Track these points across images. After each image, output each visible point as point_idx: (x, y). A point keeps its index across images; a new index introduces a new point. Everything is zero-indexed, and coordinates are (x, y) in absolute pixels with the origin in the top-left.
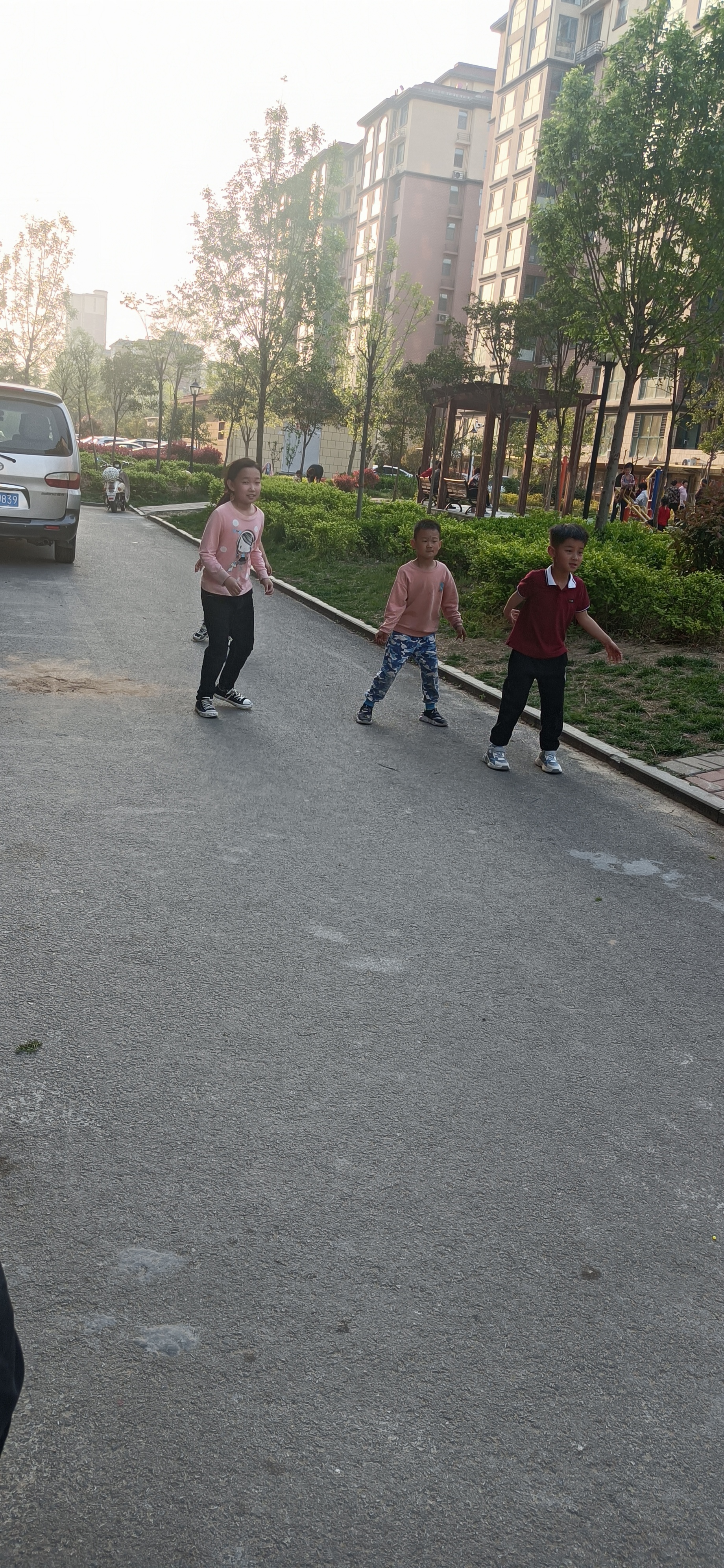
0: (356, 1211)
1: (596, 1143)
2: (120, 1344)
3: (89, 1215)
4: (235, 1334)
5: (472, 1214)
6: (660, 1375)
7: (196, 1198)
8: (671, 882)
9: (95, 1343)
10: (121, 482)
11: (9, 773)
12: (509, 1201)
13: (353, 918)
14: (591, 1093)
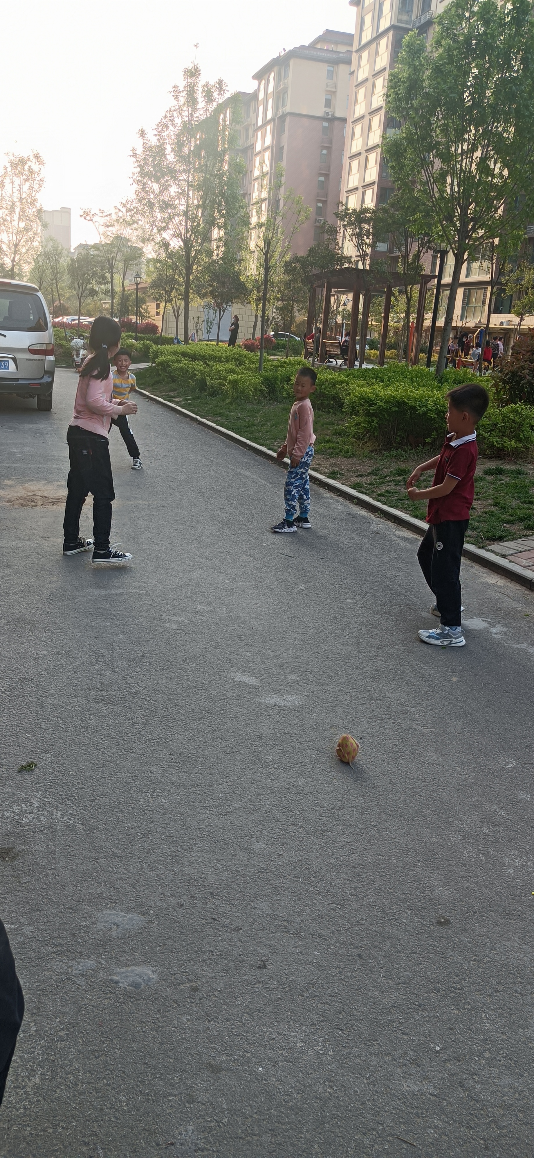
0: (270, 880)
1: (444, 826)
2: (100, 981)
3: (74, 888)
4: (183, 972)
5: (355, 880)
6: (495, 994)
7: (153, 874)
8: (497, 634)
9: (81, 981)
10: (84, 350)
11: (8, 567)
12: (382, 870)
13: (263, 666)
14: (441, 790)
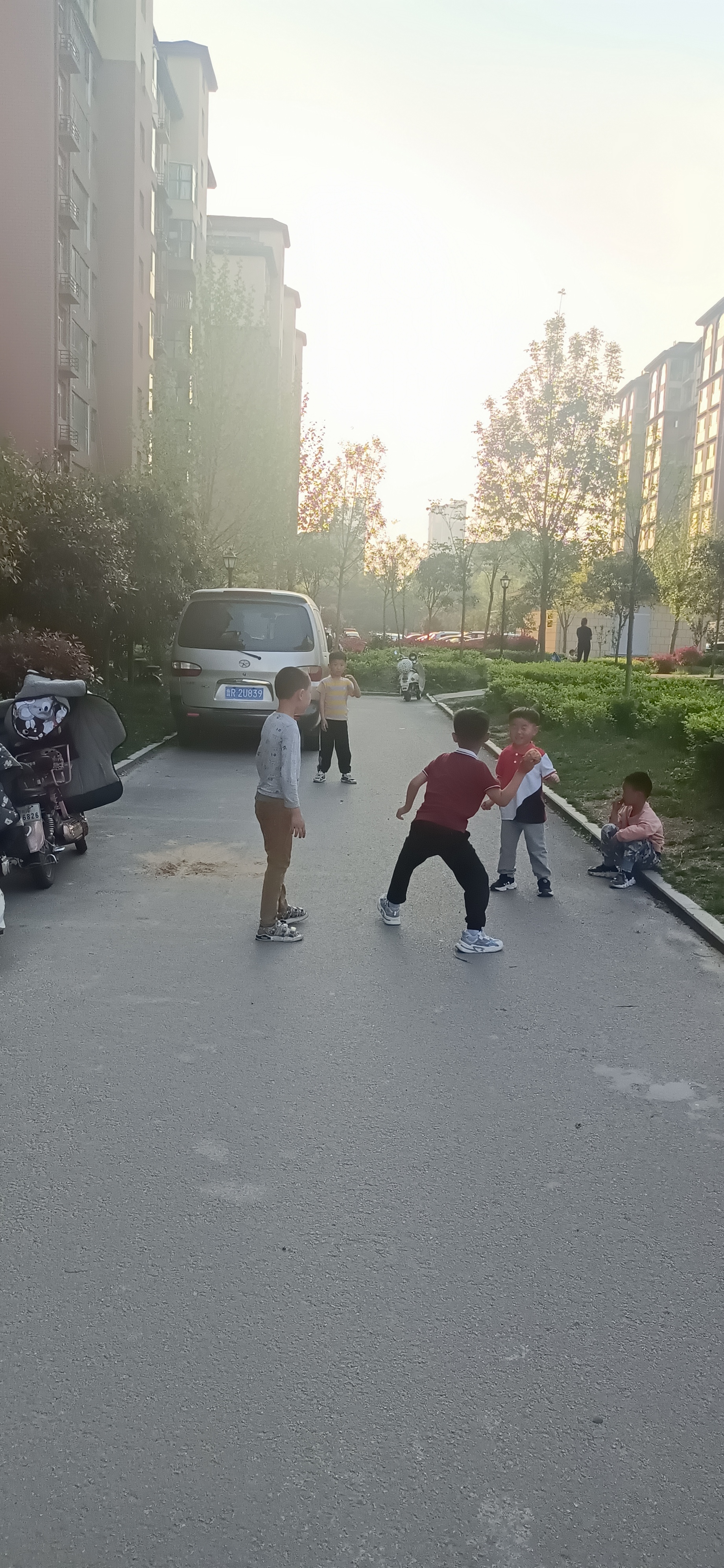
8: (697, 1111)
10: (415, 672)
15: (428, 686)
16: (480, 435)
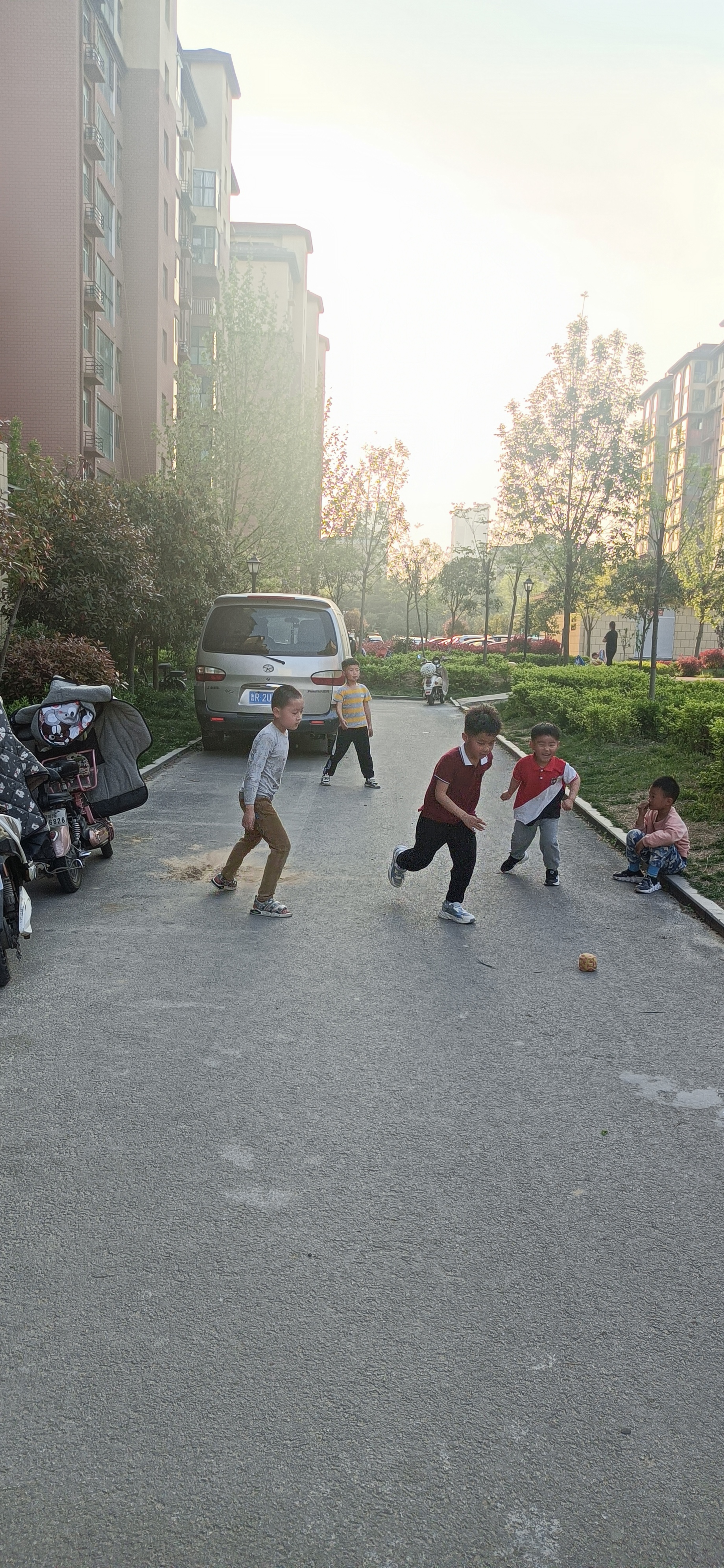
15: (451, 690)
16: (503, 439)
